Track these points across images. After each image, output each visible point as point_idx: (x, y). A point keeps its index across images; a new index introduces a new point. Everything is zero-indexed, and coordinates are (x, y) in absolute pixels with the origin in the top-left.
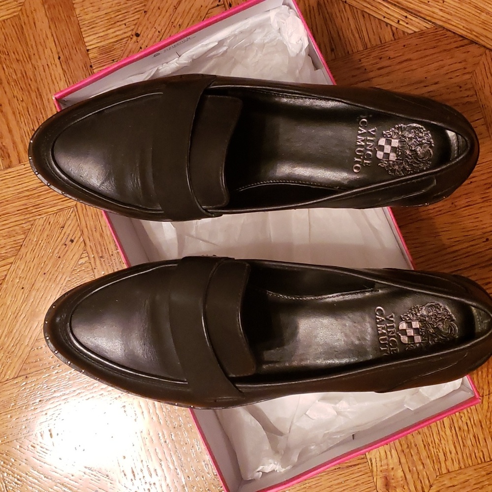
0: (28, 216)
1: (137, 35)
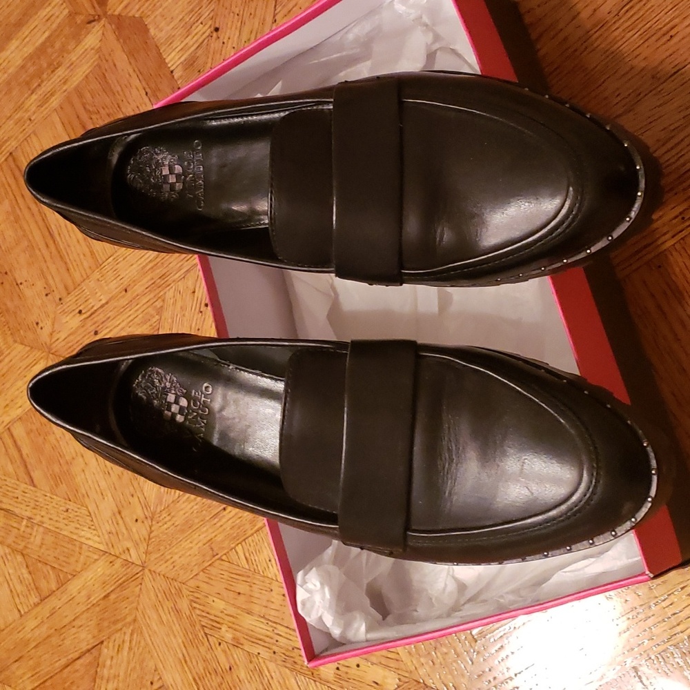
0: (157, 291)
1: (217, 30)
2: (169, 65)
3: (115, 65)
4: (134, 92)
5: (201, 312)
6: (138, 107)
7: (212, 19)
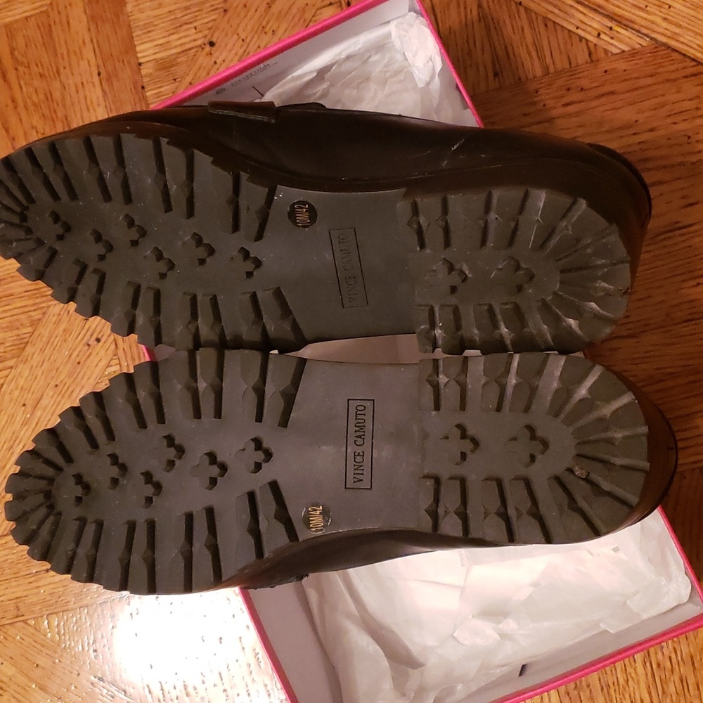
0: (38, 301)
1: (212, 44)
2: (139, 55)
3: (68, 23)
4: (84, 64)
5: (89, 345)
6: (82, 83)
7: (210, 29)
